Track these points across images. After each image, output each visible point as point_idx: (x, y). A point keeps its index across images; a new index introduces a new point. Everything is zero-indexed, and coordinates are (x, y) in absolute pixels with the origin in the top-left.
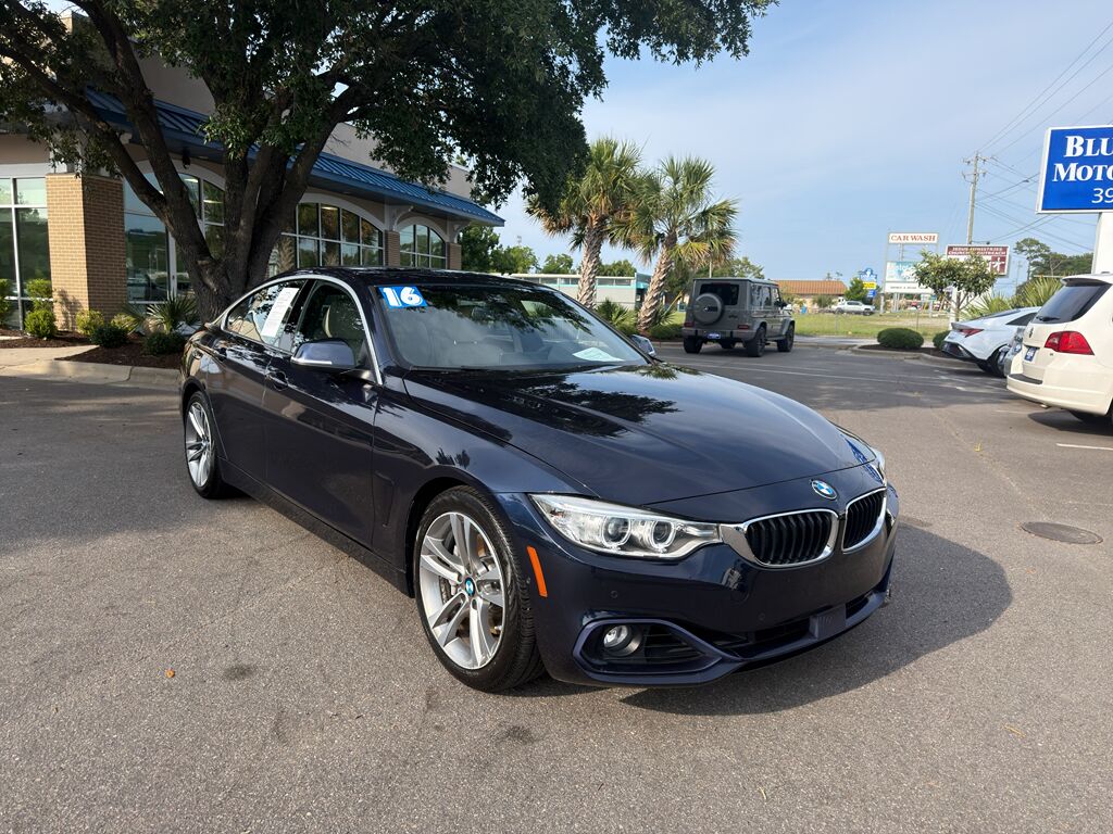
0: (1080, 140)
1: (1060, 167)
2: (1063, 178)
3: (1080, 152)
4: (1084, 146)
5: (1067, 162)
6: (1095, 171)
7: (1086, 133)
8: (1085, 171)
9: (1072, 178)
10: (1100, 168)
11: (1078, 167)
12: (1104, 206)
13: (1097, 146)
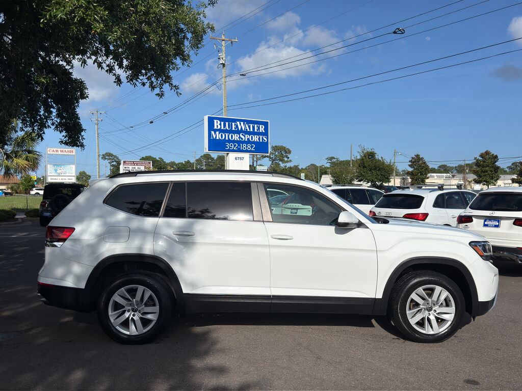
0: (219, 122)
1: (213, 132)
2: (214, 138)
3: (219, 127)
4: (220, 124)
5: (215, 131)
6: (225, 135)
7: (221, 120)
8: (222, 135)
9: (218, 138)
10: (227, 134)
11: (219, 133)
12: (230, 151)
13: (225, 126)
